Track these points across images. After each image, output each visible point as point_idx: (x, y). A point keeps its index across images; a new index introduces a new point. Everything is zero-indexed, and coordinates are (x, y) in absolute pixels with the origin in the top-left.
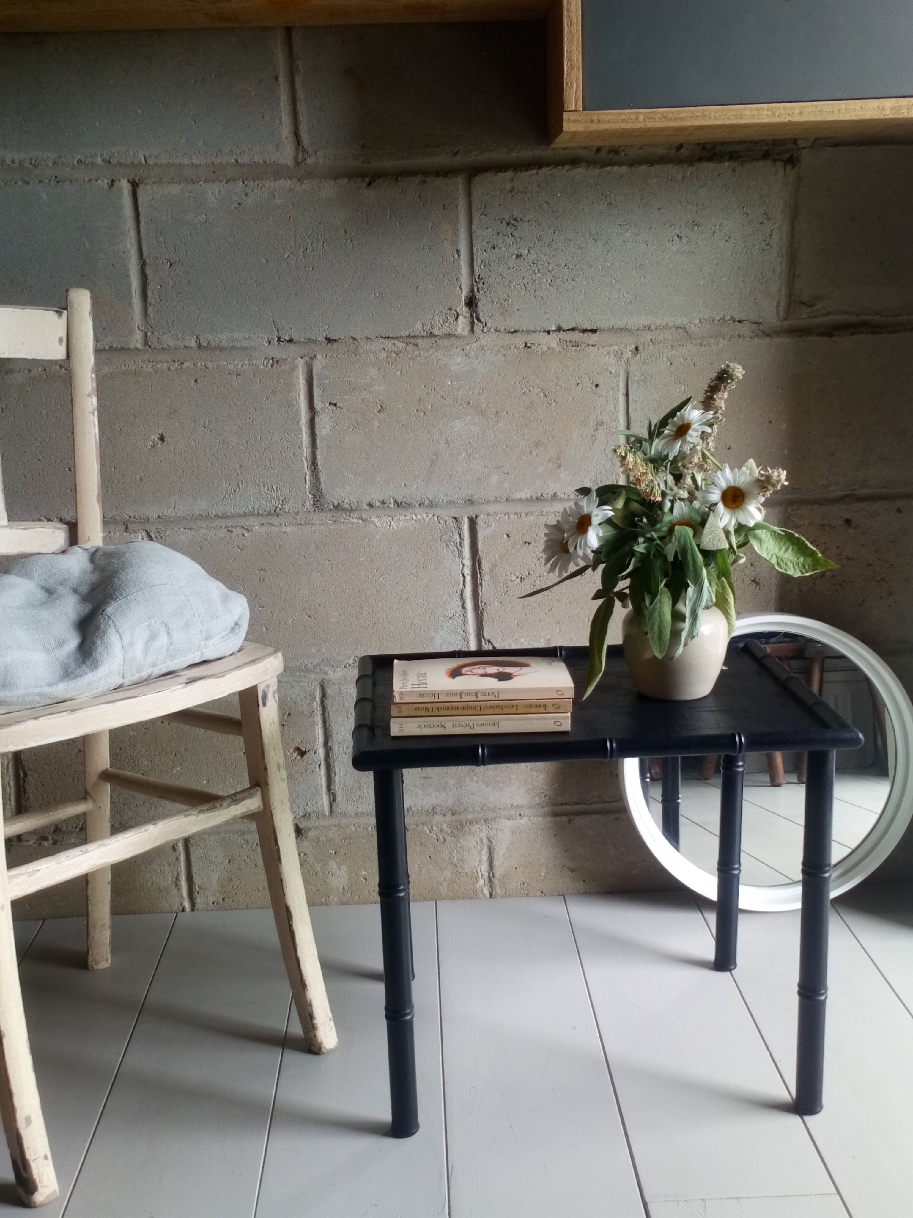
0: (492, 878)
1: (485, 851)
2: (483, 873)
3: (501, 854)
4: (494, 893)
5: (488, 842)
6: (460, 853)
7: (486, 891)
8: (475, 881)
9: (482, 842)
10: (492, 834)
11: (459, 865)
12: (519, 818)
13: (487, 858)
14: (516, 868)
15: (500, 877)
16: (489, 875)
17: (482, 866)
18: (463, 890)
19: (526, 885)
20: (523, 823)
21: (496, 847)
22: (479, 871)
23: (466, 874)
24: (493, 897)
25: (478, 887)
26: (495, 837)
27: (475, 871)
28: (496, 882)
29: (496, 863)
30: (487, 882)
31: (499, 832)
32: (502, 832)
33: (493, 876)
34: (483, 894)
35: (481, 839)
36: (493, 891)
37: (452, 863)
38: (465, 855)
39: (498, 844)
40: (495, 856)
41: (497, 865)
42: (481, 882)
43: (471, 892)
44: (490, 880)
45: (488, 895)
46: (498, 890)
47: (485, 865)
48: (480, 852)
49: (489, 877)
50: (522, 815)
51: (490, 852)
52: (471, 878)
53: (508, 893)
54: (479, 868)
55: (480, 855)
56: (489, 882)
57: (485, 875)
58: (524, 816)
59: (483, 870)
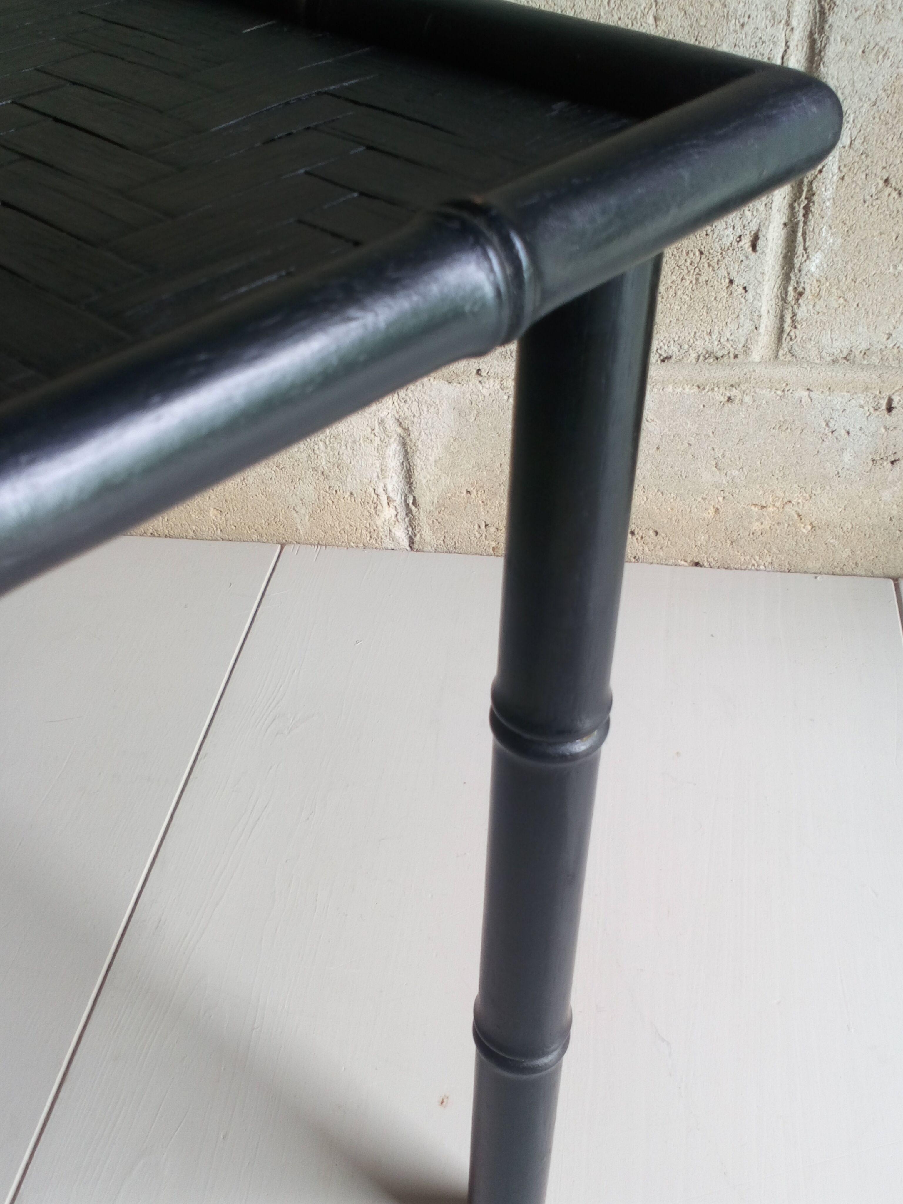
0: (413, 508)
1: (393, 449)
2: (391, 495)
3: (432, 459)
4: (417, 539)
5: (399, 430)
6: (333, 449)
7: (401, 533)
8: (373, 511)
9: (385, 430)
10: (408, 413)
11: (331, 475)
12: (475, 379)
13: (399, 464)
14: (468, 492)
15: (432, 508)
16: (405, 501)
17: (388, 481)
18: (347, 527)
19: (492, 530)
20: (485, 392)
21: (419, 443)
22: (380, 491)
23: (351, 493)
24: (416, 546)
25: (379, 523)
26: (416, 420)
27: (371, 490)
28: (422, 516)
29: (421, 477)
30: (402, 514)
31: (425, 409)
32: (432, 409)
33: (414, 503)
34: (393, 539)
35: (382, 422)
36: (415, 535)
37: (314, 469)
38: (346, 454)
39: (424, 437)
40: (418, 462)
41: (424, 481)
42: (388, 513)
43: (364, 532)
44: (409, 512)
45: (405, 543)
46: (426, 534)
47: (395, 479)
48: (380, 451)
49: (407, 505)
50: (484, 374)
51: (406, 452)
52: (363, 503)
53: (450, 543)
54: (382, 485)
55: (382, 457)
56: (407, 514)
57: (398, 499)
58: (488, 377)
59: (390, 488)
